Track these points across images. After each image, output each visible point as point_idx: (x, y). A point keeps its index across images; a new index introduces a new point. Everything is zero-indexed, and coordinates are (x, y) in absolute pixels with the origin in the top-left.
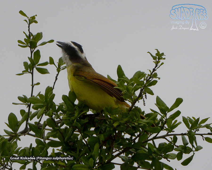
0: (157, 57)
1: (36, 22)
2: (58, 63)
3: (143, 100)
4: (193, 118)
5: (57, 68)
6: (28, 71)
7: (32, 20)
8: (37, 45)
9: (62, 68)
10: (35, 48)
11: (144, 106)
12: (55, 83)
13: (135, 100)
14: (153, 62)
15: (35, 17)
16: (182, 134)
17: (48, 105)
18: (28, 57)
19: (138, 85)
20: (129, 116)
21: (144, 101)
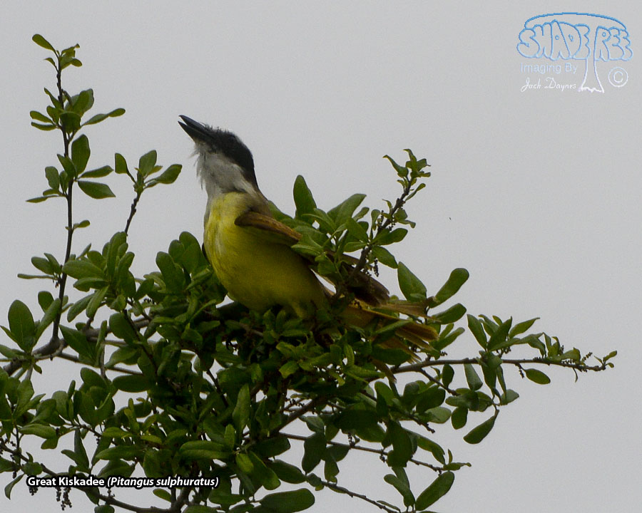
0: (410, 170)
1: (77, 63)
2: (137, 169)
4: (496, 318)
5: (134, 183)
6: (58, 192)
9: (149, 183)
10: (77, 131)
12: (129, 222)
14: (398, 181)
15: (75, 49)
17: (115, 283)
18: (58, 155)
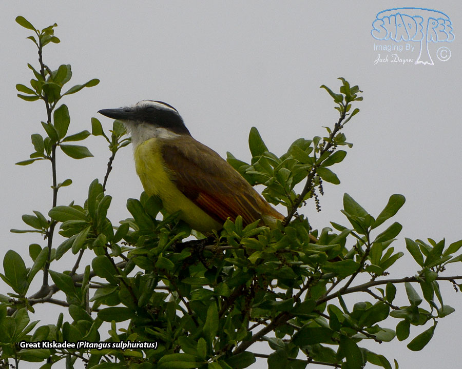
0: (344, 95)
1: (56, 40)
2: (111, 131)
3: (316, 198)
4: (430, 240)
5: (109, 144)
6: (43, 155)
7: (47, 37)
8: (61, 94)
9: (122, 143)
10: (57, 101)
11: (318, 211)
12: (106, 178)
13: (297, 199)
14: (335, 108)
15: (54, 28)
16: (407, 280)
17: (96, 224)
18: (42, 123)
19: (303, 164)
20: (283, 238)
21: (317, 201)
